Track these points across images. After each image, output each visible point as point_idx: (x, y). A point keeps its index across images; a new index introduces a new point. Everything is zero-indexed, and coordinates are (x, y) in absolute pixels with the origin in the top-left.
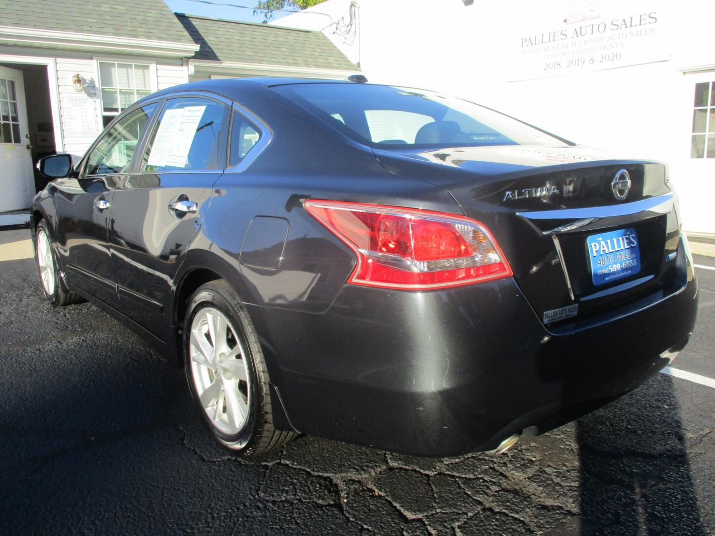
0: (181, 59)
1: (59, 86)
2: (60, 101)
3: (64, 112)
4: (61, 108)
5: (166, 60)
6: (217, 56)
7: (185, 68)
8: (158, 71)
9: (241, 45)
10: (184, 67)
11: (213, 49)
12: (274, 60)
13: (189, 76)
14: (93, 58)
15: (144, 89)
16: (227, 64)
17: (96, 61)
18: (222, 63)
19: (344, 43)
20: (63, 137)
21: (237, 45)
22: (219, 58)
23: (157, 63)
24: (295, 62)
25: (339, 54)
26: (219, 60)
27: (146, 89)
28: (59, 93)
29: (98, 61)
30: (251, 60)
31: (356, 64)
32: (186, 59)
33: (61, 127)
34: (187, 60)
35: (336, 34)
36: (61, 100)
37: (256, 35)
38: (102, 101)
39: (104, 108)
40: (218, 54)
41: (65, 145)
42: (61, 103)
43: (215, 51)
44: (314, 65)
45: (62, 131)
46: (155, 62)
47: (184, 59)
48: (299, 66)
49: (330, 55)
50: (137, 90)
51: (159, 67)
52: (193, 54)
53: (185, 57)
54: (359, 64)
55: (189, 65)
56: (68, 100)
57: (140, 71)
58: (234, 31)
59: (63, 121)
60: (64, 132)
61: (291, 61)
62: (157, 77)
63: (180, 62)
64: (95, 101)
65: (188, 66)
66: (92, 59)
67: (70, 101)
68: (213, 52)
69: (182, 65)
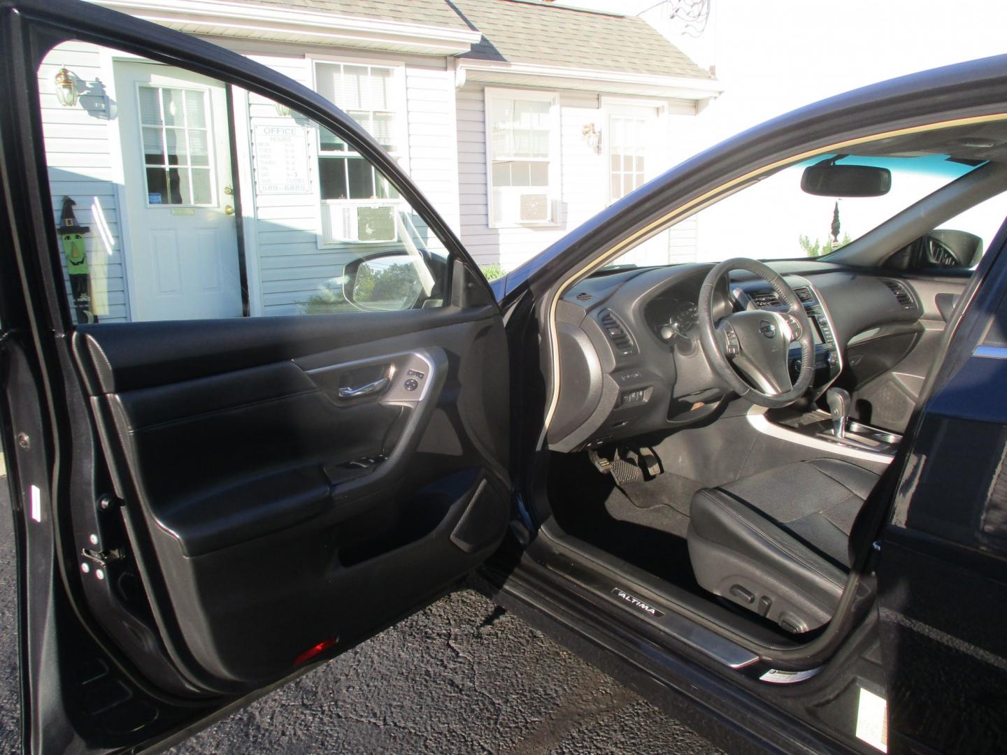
0: (446, 57)
1: (250, 105)
2: (251, 131)
3: (258, 151)
4: (252, 144)
5: (419, 61)
6: (501, 53)
7: (450, 73)
8: (409, 78)
9: (530, 37)
10: (448, 71)
11: (492, 42)
12: (585, 61)
13: (456, 88)
14: (306, 54)
15: (384, 110)
16: (517, 67)
17: (310, 60)
18: (510, 65)
19: (683, 33)
20: (255, 195)
21: (523, 36)
22: (504, 57)
23: (407, 65)
24: (617, 64)
25: (677, 53)
26: (503, 60)
27: (387, 111)
28: (250, 118)
29: (314, 61)
30: (553, 61)
31: (708, 69)
32: (452, 58)
33: (253, 177)
34: (455, 60)
35: (676, 18)
36: (252, 128)
37: (548, 21)
38: (318, 131)
39: (321, 144)
40: (501, 51)
41: (257, 208)
42: (253, 135)
43: (495, 45)
44: (648, 70)
45: (254, 183)
46: (403, 63)
47: (448, 58)
48: (625, 71)
49: (665, 54)
50: (375, 112)
51: (411, 71)
52: (468, 49)
53: (452, 55)
54: (712, 69)
55: (458, 69)
56: (265, 130)
57: (379, 79)
58: (513, 13)
59: (255, 167)
60: (257, 186)
61: (609, 63)
62: (407, 88)
63: (441, 63)
64: (308, 132)
65: (455, 70)
66: (304, 57)
67: (267, 131)
68: (492, 47)
69: (446, 69)
